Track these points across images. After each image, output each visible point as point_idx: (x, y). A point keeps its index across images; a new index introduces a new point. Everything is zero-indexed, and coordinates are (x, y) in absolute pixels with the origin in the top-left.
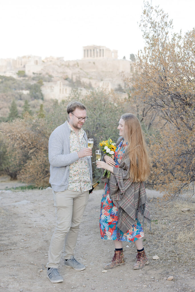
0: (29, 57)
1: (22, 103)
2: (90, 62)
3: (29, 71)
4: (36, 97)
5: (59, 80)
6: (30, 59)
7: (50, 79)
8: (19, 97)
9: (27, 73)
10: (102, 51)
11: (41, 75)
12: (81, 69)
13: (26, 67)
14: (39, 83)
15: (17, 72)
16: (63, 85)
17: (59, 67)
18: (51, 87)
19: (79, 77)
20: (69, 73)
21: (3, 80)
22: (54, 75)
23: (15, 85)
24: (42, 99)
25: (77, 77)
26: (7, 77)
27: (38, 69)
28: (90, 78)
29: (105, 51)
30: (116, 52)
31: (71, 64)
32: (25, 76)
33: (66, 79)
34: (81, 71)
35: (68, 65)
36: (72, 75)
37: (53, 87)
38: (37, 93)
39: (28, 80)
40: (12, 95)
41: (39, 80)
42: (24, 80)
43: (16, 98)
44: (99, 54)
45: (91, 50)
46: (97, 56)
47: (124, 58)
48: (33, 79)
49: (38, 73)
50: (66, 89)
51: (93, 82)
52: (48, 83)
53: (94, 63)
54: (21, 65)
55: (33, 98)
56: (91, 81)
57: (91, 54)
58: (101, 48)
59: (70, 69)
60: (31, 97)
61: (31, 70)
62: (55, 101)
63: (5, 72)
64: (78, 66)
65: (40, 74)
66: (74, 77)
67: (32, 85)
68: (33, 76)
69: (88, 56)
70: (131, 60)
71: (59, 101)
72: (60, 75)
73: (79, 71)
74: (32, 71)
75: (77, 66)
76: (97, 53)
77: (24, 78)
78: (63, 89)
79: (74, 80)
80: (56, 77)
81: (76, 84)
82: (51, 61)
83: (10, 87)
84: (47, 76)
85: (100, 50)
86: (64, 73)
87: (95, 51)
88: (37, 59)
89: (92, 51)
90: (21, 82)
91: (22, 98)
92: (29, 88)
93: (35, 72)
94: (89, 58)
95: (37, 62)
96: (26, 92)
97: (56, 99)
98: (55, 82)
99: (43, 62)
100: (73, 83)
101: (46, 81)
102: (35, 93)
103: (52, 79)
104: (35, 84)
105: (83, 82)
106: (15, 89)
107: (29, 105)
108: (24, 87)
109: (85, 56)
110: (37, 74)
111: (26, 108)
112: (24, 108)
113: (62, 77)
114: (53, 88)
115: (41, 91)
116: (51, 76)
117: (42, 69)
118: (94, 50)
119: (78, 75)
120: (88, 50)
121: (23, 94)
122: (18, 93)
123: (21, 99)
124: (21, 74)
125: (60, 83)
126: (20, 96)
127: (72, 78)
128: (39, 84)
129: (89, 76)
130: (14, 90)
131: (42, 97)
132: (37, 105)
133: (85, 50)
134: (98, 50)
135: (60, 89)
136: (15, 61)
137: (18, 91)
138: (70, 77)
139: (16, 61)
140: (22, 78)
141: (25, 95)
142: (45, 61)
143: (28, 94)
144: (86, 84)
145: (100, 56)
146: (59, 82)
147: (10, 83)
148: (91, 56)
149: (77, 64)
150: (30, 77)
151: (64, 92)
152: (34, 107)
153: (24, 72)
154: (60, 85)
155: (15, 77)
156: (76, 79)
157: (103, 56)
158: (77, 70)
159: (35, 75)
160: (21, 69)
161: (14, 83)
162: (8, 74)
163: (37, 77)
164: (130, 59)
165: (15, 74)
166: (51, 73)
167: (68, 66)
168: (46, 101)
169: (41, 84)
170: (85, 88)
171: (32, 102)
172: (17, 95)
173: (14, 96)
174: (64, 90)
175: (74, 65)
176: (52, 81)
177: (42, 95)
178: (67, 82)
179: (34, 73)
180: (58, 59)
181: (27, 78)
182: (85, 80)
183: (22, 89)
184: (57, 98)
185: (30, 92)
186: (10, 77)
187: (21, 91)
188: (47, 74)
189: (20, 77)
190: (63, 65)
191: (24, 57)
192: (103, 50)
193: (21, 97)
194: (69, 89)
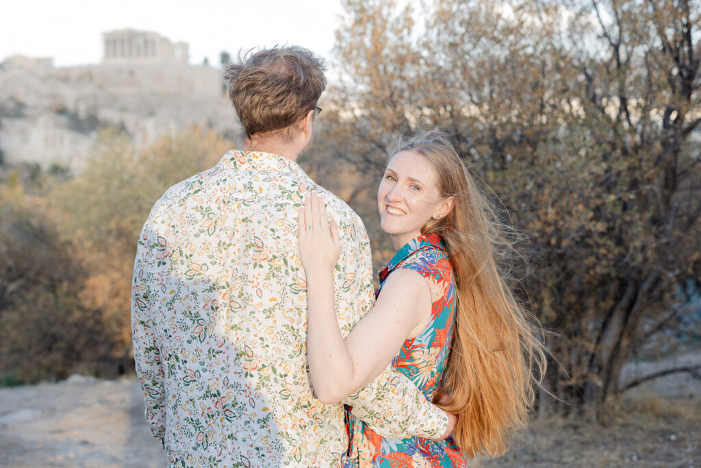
2: (120, 72)
5: (41, 115)
7: (18, 111)
10: (150, 44)
12: (99, 87)
16: (55, 126)
17: (43, 81)
18: (22, 131)
19: (94, 108)
20: (69, 96)
22: (30, 100)
25: (89, 106)
28: (123, 110)
29: (157, 44)
30: (185, 46)
31: (74, 76)
33: (61, 111)
34: (99, 92)
35: (65, 77)
36: (76, 103)
37: (29, 132)
44: (142, 50)
45: (122, 42)
46: (138, 55)
47: (206, 61)
50: (61, 139)
51: (130, 120)
52: (14, 121)
53: (132, 73)
56: (125, 116)
57: (123, 49)
58: (149, 39)
59: (71, 87)
62: (32, 166)
64: (91, 79)
66: (82, 107)
69: (115, 55)
70: (221, 68)
71: (45, 168)
72: (45, 103)
73: (93, 93)
75: (87, 79)
76: (139, 48)
78: (54, 138)
79: (82, 115)
80: (35, 107)
81: (86, 124)
82: (21, 67)
84: (10, 105)
85: (146, 42)
86: (54, 96)
87: (134, 44)
89: (127, 43)
94: (120, 61)
97: (35, 162)
98: (33, 120)
100: (79, 122)
101: (8, 116)
103: (25, 111)
105: (105, 119)
109: (108, 55)
113: (50, 106)
114: (26, 135)
116: (21, 105)
118: (130, 41)
119: (91, 103)
120: (115, 42)
125: (47, 121)
127: (76, 109)
129: (118, 105)
133: (107, 42)
134: (141, 41)
135: (46, 138)
138: (70, 105)
145: (146, 55)
146: (42, 120)
148: (123, 54)
149: (87, 75)
151: (58, 144)
154: (47, 125)
156: (88, 112)
157: (154, 55)
158: (88, 89)
166: (22, 96)
167: (66, 79)
174: (58, 139)
175: (80, 78)
176: (24, 116)
178: (63, 120)
180: (40, 61)
182: (108, 114)
188: (12, 98)
190: (52, 77)
192: (153, 42)
194: (68, 136)
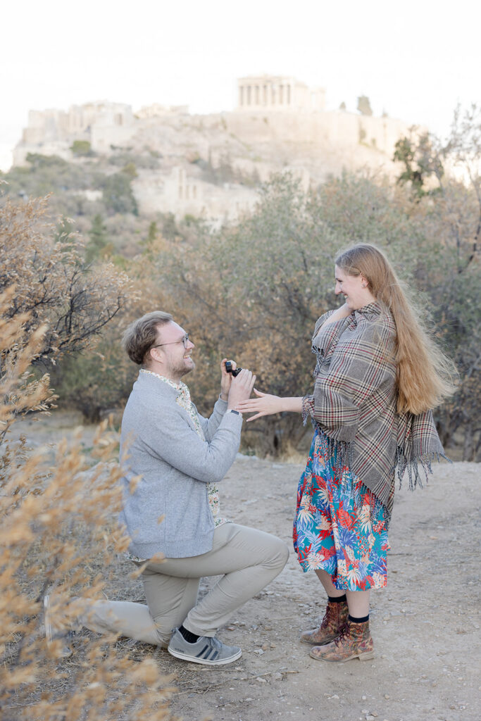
0: (101, 106)
1: (86, 222)
2: (254, 119)
3: (101, 141)
4: (118, 208)
5: (176, 165)
6: (103, 110)
7: (153, 162)
8: (76, 209)
9: (95, 146)
10: (285, 89)
11: (132, 152)
12: (232, 136)
13: (94, 131)
14: (125, 171)
15: (71, 144)
16: (188, 176)
17: (177, 130)
18: (157, 181)
19: (228, 157)
20: (203, 145)
21: (37, 164)
22: (165, 150)
23: (67, 176)
24: (135, 212)
25: (222, 155)
26: (45, 157)
27: (122, 137)
28: (256, 159)
29: (292, 88)
30: (322, 92)
31: (208, 124)
32: (90, 154)
33: (195, 162)
34: (232, 141)
35: (199, 126)
36: (210, 152)
37: (163, 183)
38: (123, 198)
39: (98, 165)
40: (60, 202)
41: (126, 164)
42: (88, 163)
43: (70, 210)
44: (277, 97)
45: (257, 87)
46: (273, 102)
47: (343, 106)
48: (112, 162)
49: (125, 145)
50: (195, 188)
51: (262, 170)
52: (149, 172)
53: (266, 120)
54: (82, 125)
55: (112, 210)
56: (259, 166)
57: (257, 96)
58: (285, 82)
59: (205, 136)
60: (107, 208)
61: (104, 139)
62: (167, 217)
63: (41, 145)
64: (225, 127)
65: (129, 149)
66: (216, 157)
67: (109, 178)
68: (110, 153)
69: (249, 102)
70: (358, 112)
71: (179, 219)
72: (180, 152)
73: (227, 142)
74: (108, 142)
75: (221, 128)
76: (273, 93)
77: (88, 160)
78: (188, 187)
79: (216, 165)
80: (170, 157)
81: (219, 175)
82: (155, 116)
83: (53, 183)
84: (146, 154)
85: (281, 86)
86: (188, 146)
87: (269, 88)
88: (120, 110)
89: (261, 89)
90: (81, 169)
91: (84, 210)
92: (101, 184)
93: (116, 143)
94: (254, 107)
95: (120, 120)
96: (93, 196)
97: (170, 213)
98: (168, 170)
99: (137, 117)
100: (213, 172)
101: (144, 167)
102: (117, 197)
103: (160, 161)
104: (116, 175)
105: (239, 170)
106: (67, 188)
107: (105, 228)
108: (88, 181)
109: (242, 103)
110: (121, 149)
111: (98, 234)
112: (92, 235)
113: (183, 157)
114: (160, 185)
115: (131, 191)
116: (156, 155)
117: (134, 138)
118: (265, 87)
119: (225, 152)
120: (249, 88)
121: (86, 200)
122: (73, 198)
123: (80, 214)
124: (81, 148)
125: (181, 171)
126: (80, 204)
127: (210, 158)
128: (126, 176)
129: (252, 154)
130: (63, 191)
131: (133, 208)
132: (122, 228)
133: (242, 88)
134: (276, 88)
135: (181, 188)
136: (64, 117)
137: (74, 193)
138: (204, 155)
139: (68, 116)
140: (83, 160)
141: (90, 202)
142: (142, 116)
143: (98, 201)
144: (244, 175)
145: (281, 102)
146: (176, 170)
147: (53, 171)
148: (257, 102)
149: (221, 124)
150: (103, 157)
151: (191, 194)
152: (114, 232)
153: (87, 144)
154: (181, 176)
155: (66, 156)
156: (221, 161)
157: (289, 101)
158: (222, 138)
159: (117, 152)
160: (81, 137)
161: (63, 173)
162: (48, 150)
163: (121, 157)
164: (359, 109)
165: (64, 150)
166: (156, 148)
167: (200, 128)
168: (144, 217)
169: (130, 173)
170: (242, 184)
171: (109, 221)
172: (70, 203)
173: (65, 205)
174: (191, 189)
175: (215, 126)
176: (159, 167)
177: (134, 203)
178: (196, 170)
179: (113, 147)
180: (174, 109)
181: (95, 160)
182: (241, 164)
183: (84, 187)
184: (173, 211)
185: (105, 195)
186: (54, 157)
187: (81, 193)
188: (147, 148)
189: (80, 155)
190: (186, 125)
191: (88, 106)
192: (289, 86)
193: (80, 209)
194: (202, 186)
